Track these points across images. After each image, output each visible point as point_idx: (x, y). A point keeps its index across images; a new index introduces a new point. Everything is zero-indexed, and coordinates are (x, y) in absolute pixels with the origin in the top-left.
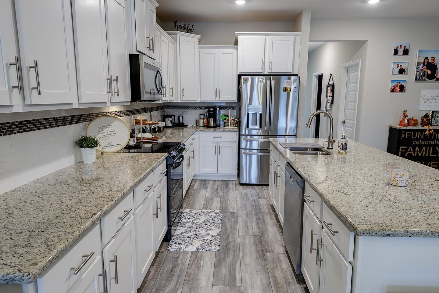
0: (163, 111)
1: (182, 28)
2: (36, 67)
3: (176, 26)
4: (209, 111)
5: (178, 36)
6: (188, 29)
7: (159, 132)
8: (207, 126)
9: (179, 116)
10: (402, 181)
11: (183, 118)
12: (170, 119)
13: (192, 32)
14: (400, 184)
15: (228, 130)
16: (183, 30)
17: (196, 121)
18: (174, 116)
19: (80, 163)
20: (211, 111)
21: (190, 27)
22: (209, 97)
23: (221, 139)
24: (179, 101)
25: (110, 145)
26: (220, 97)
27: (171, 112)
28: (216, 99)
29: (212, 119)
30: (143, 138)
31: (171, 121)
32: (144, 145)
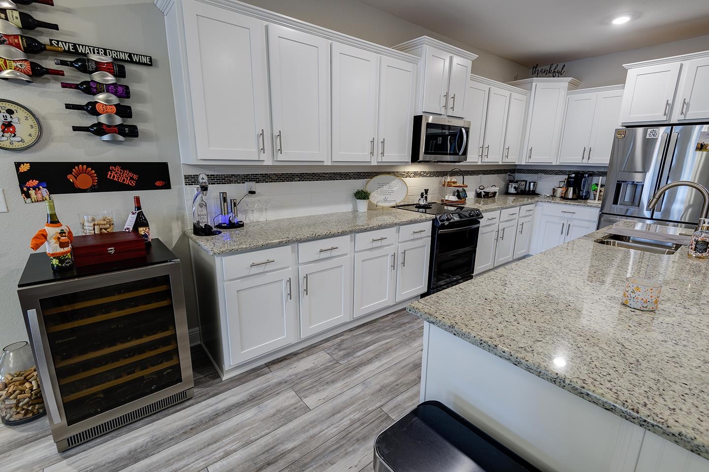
0: (509, 175)
1: (544, 72)
2: (280, 135)
3: (535, 72)
4: (569, 178)
5: (534, 84)
6: (554, 72)
7: (484, 198)
8: (564, 198)
9: (530, 183)
10: (635, 300)
11: (534, 185)
12: (514, 185)
13: (561, 74)
14: (630, 303)
15: (593, 205)
16: (546, 74)
17: (554, 189)
18: (526, 181)
19: (355, 211)
20: (571, 178)
21: (559, 68)
22: (573, 158)
23: (574, 216)
24: (523, 163)
25: (385, 200)
26: (589, 159)
27: (518, 176)
28: (583, 162)
29: (572, 188)
30: (446, 200)
31: (515, 188)
32: (448, 208)
